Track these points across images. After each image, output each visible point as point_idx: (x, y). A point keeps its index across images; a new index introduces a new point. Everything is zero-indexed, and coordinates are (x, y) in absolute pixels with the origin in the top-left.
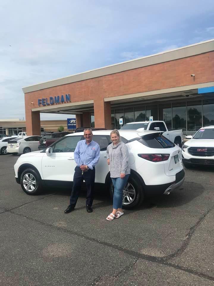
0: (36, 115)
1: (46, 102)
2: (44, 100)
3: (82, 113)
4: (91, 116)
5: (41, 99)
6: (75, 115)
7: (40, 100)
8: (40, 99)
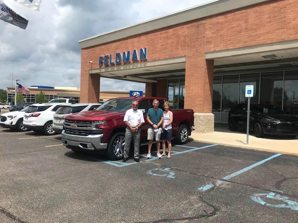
0: (95, 79)
1: (110, 61)
2: (107, 57)
3: (156, 82)
4: (169, 87)
5: (103, 56)
6: (145, 84)
7: (101, 58)
8: (101, 56)
